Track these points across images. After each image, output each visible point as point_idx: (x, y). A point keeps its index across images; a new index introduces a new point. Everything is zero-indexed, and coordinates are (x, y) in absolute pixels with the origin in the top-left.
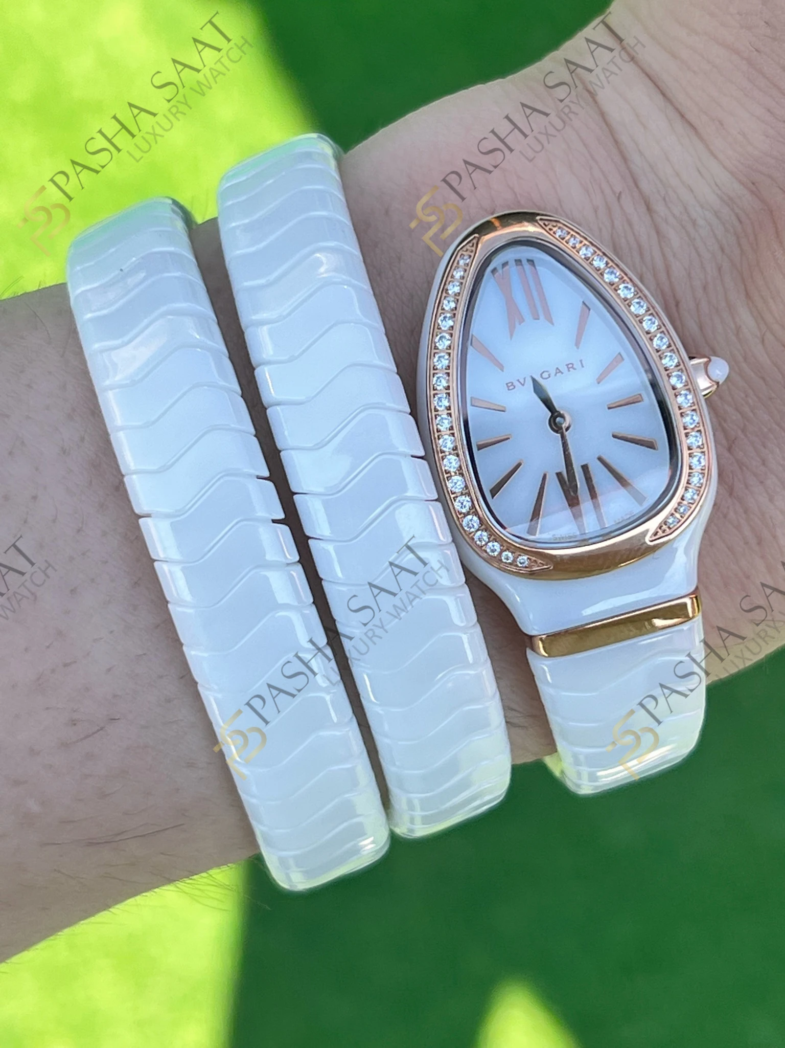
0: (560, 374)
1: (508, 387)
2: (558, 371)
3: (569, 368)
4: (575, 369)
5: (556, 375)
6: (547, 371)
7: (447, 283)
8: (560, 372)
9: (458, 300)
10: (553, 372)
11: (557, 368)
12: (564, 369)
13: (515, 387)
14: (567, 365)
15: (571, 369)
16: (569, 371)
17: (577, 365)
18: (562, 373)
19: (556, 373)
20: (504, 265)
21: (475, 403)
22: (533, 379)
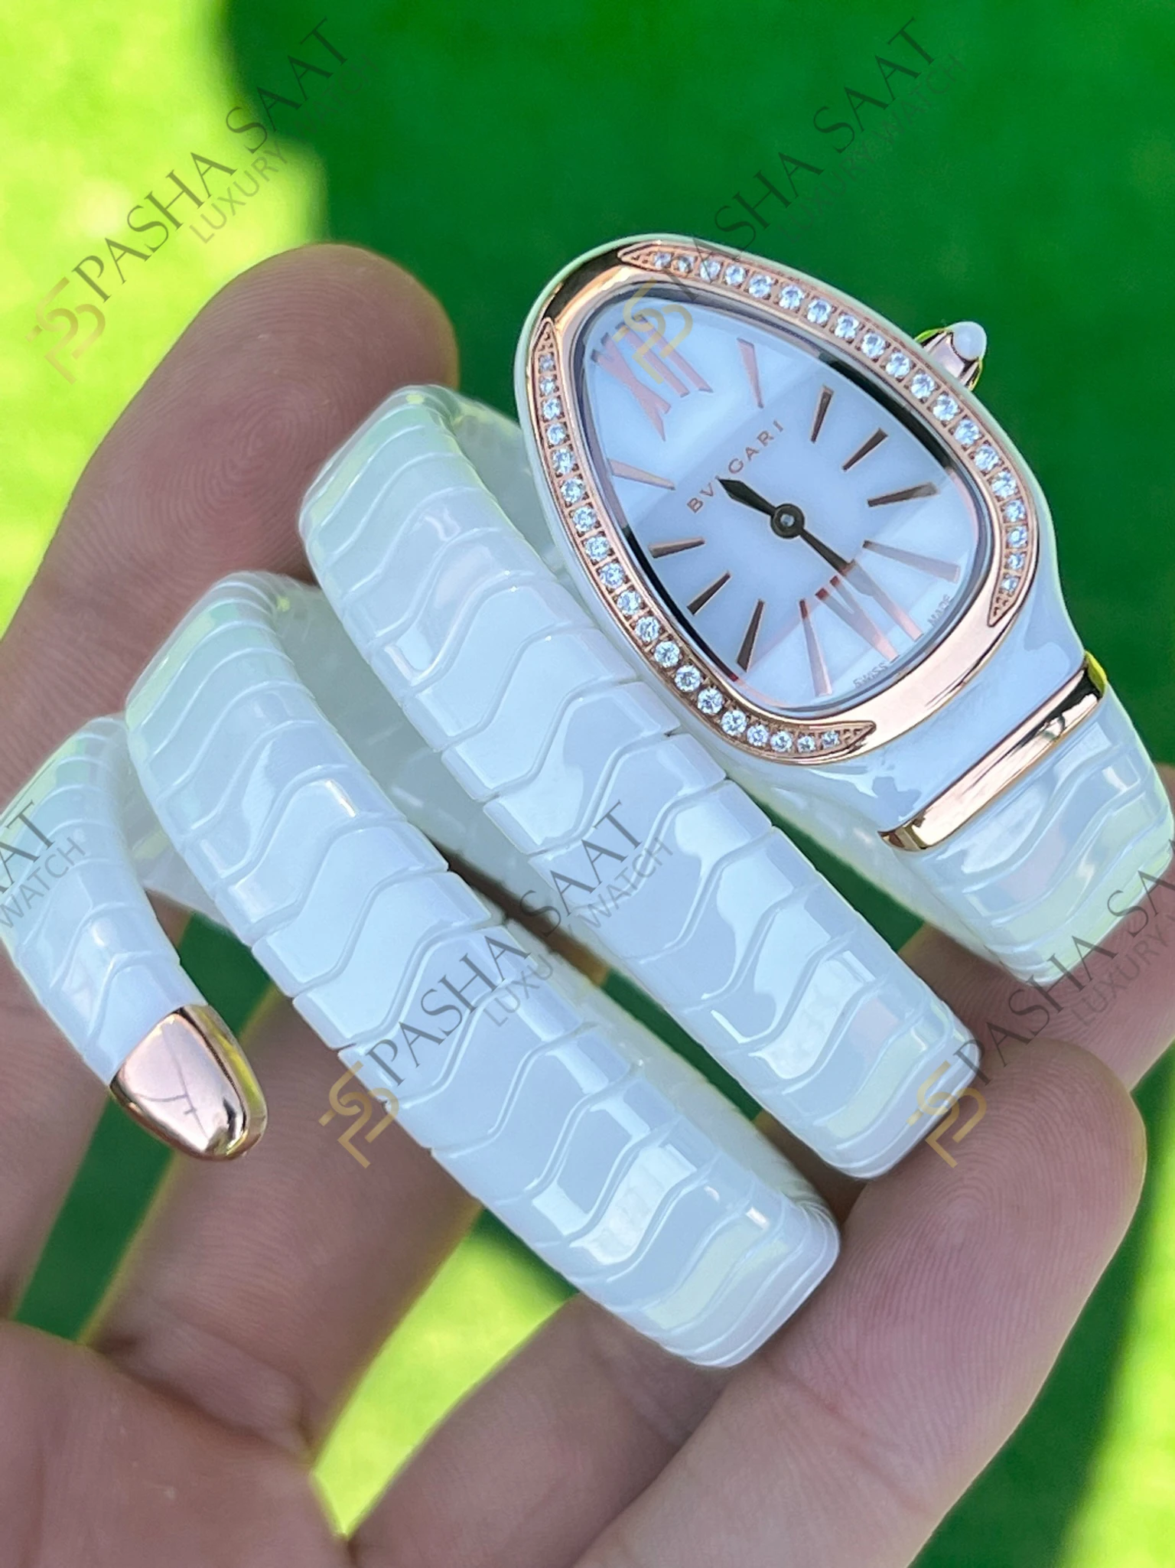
0: (754, 455)
1: (692, 507)
2: (750, 452)
3: (763, 442)
4: (772, 438)
5: (750, 459)
6: (736, 460)
7: (539, 406)
8: (754, 452)
9: (565, 424)
10: (744, 457)
11: (748, 449)
12: (757, 445)
13: (701, 503)
14: (759, 438)
15: (767, 441)
16: (765, 444)
17: (773, 431)
18: (758, 452)
19: (749, 456)
20: (605, 339)
21: (659, 554)
22: (723, 482)
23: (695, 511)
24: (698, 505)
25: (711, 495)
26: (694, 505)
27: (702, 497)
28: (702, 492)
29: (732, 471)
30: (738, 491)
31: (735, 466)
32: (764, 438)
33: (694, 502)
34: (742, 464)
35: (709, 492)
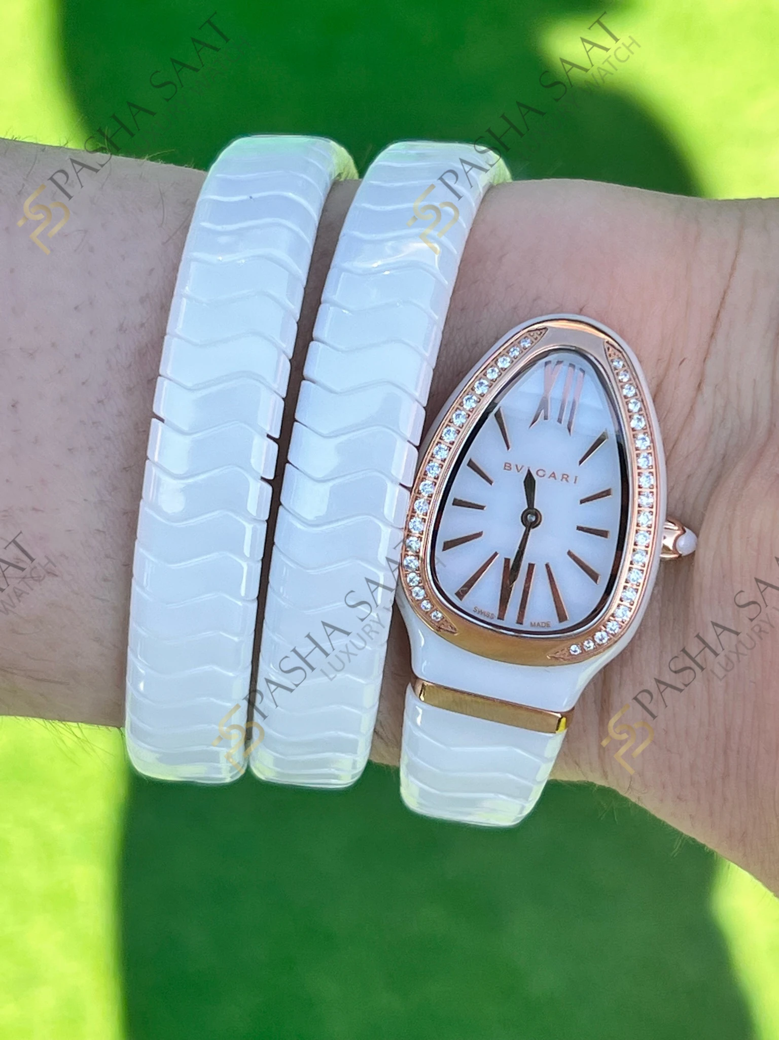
0: (553, 478)
1: (505, 466)
2: (553, 475)
3: (563, 478)
4: (567, 480)
5: (549, 477)
6: (544, 471)
8: (554, 477)
10: (548, 473)
11: (553, 473)
12: (559, 476)
13: (511, 469)
14: (564, 475)
15: (564, 479)
16: (562, 480)
17: (571, 479)
18: (555, 479)
19: (551, 476)
20: (559, 362)
21: (471, 464)
22: (529, 471)
23: (505, 469)
24: (509, 468)
25: (518, 471)
26: (507, 466)
27: (514, 467)
28: (517, 466)
29: (537, 474)
30: (530, 483)
31: (541, 473)
32: (565, 477)
33: (509, 465)
34: (544, 476)
35: (519, 469)
